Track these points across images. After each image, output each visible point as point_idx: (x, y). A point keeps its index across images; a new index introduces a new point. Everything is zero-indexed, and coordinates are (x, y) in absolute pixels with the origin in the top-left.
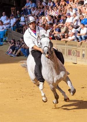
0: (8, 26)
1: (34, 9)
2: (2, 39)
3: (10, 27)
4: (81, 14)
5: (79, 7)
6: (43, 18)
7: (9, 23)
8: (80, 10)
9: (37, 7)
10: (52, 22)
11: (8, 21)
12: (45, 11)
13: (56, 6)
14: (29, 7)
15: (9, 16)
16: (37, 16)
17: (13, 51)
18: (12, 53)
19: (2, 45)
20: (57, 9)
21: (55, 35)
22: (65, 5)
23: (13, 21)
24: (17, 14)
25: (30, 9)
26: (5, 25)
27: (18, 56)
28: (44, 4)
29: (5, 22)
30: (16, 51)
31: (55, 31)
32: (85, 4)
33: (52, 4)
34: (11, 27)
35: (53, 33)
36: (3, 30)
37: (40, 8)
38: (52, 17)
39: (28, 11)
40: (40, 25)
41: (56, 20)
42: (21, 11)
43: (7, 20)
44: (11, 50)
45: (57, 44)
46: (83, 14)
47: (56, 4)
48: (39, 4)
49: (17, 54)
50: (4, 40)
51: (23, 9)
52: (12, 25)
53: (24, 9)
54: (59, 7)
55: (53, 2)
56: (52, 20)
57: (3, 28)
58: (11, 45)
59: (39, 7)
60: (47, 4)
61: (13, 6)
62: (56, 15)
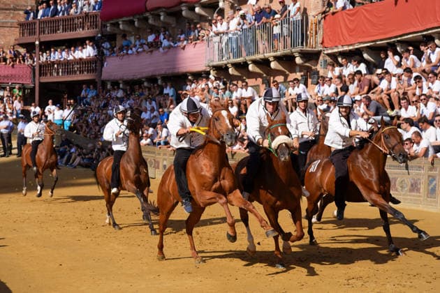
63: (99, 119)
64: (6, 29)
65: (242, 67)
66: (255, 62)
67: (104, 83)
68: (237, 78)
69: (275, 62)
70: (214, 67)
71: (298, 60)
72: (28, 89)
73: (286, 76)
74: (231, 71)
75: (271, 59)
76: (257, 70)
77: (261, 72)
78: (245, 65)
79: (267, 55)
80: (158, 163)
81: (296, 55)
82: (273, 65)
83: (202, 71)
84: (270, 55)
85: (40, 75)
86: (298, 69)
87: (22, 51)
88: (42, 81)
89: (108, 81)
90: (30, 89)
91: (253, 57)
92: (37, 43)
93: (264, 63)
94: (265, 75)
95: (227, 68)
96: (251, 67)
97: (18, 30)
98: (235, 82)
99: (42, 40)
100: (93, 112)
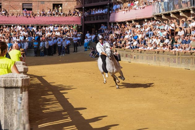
0: (90, 39)
1: (106, 30)
2: (87, 47)
3: (91, 40)
4: (134, 33)
5: (133, 29)
6: (111, 35)
7: (91, 38)
8: (133, 31)
9: (108, 29)
10: (116, 37)
11: (90, 37)
12: (113, 31)
13: (119, 28)
14: (103, 28)
15: (91, 34)
16: (108, 34)
17: (93, 54)
18: (92, 56)
19: (86, 51)
20: (120, 30)
21: (118, 45)
22: (125, 27)
23: (93, 37)
24: (96, 33)
25: (104, 30)
26: (89, 39)
27: (96, 57)
28: (112, 27)
29: (89, 37)
30: (95, 55)
31: (118, 43)
32: (136, 27)
33: (116, 27)
34: (92, 40)
35: (117, 44)
36: (88, 42)
37: (109, 29)
38: (116, 34)
39: (103, 31)
40: (109, 39)
41: (119, 37)
42: (98, 31)
43: (90, 36)
44: (92, 54)
45: (119, 51)
46: (135, 33)
47: (119, 27)
48: (109, 27)
49: (95, 56)
50: (88, 48)
51: (99, 29)
52: (92, 39)
53: (100, 30)
54: (121, 29)
55: (117, 26)
56: (116, 36)
57: (87, 41)
58: (92, 51)
59: (109, 28)
60: (114, 27)
61: (94, 28)
62: (119, 33)
63: (109, 38)
64: (71, 2)
65: (168, 15)
66: (173, 13)
67: (110, 24)
68: (165, 20)
69: (182, 13)
70: (156, 16)
71: (192, 12)
72: (79, 26)
73: (186, 19)
74: (163, 17)
75: (180, 12)
76: (174, 16)
77: (176, 17)
78: (169, 14)
79: (178, 10)
80: (132, 56)
81: (191, 10)
82: (181, 14)
83: (151, 17)
84: (180, 10)
85: (84, 21)
86: (191, 15)
87: (78, 11)
88: (85, 23)
89: (112, 22)
90: (81, 26)
91: (173, 11)
92: (83, 7)
93: (177, 14)
94: (177, 19)
95: (161, 16)
96: (171, 15)
97: (76, 2)
98: (164, 22)
99: (85, 6)
100: (106, 35)
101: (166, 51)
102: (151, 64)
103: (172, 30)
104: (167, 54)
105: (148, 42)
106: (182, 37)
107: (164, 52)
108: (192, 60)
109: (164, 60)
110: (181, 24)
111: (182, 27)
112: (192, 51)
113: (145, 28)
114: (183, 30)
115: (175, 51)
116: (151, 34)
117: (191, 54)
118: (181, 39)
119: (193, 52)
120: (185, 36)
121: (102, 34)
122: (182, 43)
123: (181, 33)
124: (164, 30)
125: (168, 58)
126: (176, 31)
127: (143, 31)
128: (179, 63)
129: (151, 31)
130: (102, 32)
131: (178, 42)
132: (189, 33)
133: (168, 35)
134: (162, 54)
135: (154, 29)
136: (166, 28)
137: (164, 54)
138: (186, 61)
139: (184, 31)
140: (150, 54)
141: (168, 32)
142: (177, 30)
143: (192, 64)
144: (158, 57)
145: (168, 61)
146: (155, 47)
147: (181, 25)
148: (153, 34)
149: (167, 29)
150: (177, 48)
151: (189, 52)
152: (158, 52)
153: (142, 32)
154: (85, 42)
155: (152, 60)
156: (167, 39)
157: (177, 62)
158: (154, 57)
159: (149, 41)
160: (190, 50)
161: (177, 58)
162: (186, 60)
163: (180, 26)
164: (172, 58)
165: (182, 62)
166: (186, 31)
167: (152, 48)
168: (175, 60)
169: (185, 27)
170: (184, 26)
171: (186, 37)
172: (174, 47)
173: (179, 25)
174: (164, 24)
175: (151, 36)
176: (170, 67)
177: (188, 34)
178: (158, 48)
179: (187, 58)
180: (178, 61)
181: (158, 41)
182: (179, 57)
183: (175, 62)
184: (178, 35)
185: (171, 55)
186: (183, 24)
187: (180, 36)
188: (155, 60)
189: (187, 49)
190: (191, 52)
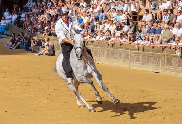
0: (10, 21)
1: (34, 7)
2: (3, 32)
3: (11, 22)
4: (76, 14)
5: (75, 8)
6: (42, 15)
7: (11, 19)
9: (37, 6)
10: (50, 20)
11: (10, 17)
12: (44, 10)
13: (54, 6)
14: (30, 5)
15: (11, 12)
16: (36, 14)
17: (13, 44)
18: (11, 46)
19: (3, 38)
20: (56, 9)
21: (52, 32)
22: (63, 5)
23: (15, 17)
24: (18, 11)
25: (31, 7)
26: (7, 20)
28: (43, 3)
29: (7, 17)
31: (52, 28)
32: (80, 5)
33: (51, 4)
34: (13, 22)
35: (50, 30)
36: (5, 24)
37: (40, 7)
38: (50, 15)
39: (29, 9)
40: (39, 22)
41: (54, 19)
42: (22, 8)
43: (9, 15)
44: (11, 43)
45: (53, 40)
46: (79, 15)
47: (55, 4)
48: (39, 3)
49: (16, 47)
50: (5, 34)
51: (24, 7)
52: (13, 20)
53: (26, 7)
54: (57, 7)
55: (52, 3)
56: (50, 18)
57: (5, 23)
58: (11, 39)
59: (39, 5)
60: (46, 4)
61: (16, 4)
62: (54, 14)
63: (38, 20)
100: (34, 16)
101: (125, 43)
102: (101, 63)
103: (134, 13)
104: (126, 49)
105: (98, 29)
106: (149, 24)
107: (121, 44)
108: (164, 58)
109: (122, 57)
110: (147, 4)
111: (149, 9)
112: (164, 45)
113: (93, 8)
114: (151, 12)
115: (138, 45)
116: (102, 17)
117: (163, 50)
118: (147, 26)
119: (165, 47)
120: (154, 22)
121: (28, 13)
122: (149, 32)
123: (147, 18)
124: (122, 11)
125: (128, 55)
126: (140, 14)
127: (90, 13)
128: (143, 63)
129: (103, 12)
130: (28, 11)
131: (143, 31)
132: (160, 18)
133: (128, 20)
134: (118, 48)
135: (107, 10)
136: (124, 9)
137: (121, 48)
138: (155, 60)
139: (152, 15)
140: (101, 46)
141: (128, 16)
142: (142, 13)
143: (164, 65)
144: (113, 53)
145: (128, 58)
146: (108, 37)
147: (148, 6)
148: (106, 16)
149: (127, 11)
150: (141, 39)
151: (159, 46)
152: (113, 45)
153: (88, 13)
154: (2, 25)
155: (104, 56)
156: (127, 25)
157: (140, 61)
158: (105, 52)
159: (99, 27)
160: (161, 43)
161: (141, 55)
162: (155, 58)
163: (146, 8)
164: (133, 54)
165: (148, 61)
166: (154, 15)
167: (104, 38)
168: (139, 58)
169: (154, 9)
170: (152, 8)
171: (155, 24)
172: (136, 38)
173: (144, 5)
174: (122, 3)
175: (102, 20)
176: (131, 67)
177: (158, 20)
178: (112, 39)
179: (156, 55)
180: (143, 59)
181: (113, 28)
182: (145, 54)
183: (138, 60)
184: (143, 20)
185: (131, 50)
186: (151, 4)
187: (146, 22)
188: (108, 57)
189: (157, 43)
190: (162, 46)
